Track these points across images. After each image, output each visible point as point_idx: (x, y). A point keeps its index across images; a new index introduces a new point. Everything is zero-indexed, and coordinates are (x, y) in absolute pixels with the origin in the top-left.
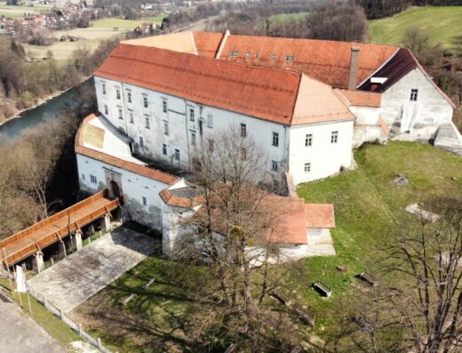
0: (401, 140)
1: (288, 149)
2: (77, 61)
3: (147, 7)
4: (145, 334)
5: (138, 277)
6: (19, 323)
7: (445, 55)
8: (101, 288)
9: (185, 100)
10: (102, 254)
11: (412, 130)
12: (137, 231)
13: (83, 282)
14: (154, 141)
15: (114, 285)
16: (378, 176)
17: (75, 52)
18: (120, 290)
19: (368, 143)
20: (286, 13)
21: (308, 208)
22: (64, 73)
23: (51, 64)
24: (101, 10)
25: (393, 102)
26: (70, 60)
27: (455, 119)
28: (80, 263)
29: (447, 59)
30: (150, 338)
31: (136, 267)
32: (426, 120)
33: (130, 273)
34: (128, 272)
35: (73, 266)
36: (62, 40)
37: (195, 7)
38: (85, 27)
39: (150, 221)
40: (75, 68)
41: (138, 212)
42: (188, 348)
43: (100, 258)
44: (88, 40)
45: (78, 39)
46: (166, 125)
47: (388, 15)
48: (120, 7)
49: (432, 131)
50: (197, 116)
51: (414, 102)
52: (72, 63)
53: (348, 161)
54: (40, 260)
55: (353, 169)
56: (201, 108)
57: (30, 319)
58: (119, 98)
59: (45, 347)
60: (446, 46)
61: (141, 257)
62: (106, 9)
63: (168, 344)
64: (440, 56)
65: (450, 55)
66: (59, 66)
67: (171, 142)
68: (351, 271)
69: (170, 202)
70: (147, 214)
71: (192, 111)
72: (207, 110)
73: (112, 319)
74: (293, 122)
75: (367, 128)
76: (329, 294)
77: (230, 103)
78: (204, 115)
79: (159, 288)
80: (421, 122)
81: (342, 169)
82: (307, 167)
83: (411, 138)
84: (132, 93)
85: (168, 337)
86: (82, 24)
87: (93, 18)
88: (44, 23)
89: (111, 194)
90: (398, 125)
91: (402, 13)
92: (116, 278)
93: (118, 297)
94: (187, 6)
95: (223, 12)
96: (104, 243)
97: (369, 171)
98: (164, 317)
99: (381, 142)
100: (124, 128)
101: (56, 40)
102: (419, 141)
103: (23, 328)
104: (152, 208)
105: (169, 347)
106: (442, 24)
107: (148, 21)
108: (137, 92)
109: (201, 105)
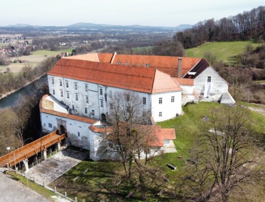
0: (204, 101)
1: (151, 105)
2: (25, 73)
3: (63, 44)
4: (87, 192)
5: (79, 170)
6: (22, 190)
7: (225, 66)
8: (60, 176)
9: (98, 84)
10: (59, 161)
11: (209, 96)
12: (75, 150)
13: (51, 173)
14: (80, 107)
15: (67, 174)
16: (194, 117)
17: (23, 68)
18: (71, 176)
19: (189, 103)
20: (140, 47)
21: (163, 131)
22: (17, 80)
23: (10, 75)
24: (37, 46)
25: (200, 83)
26: (20, 73)
27: (230, 91)
28: (48, 165)
29: (226, 68)
30: (90, 193)
31: (77, 165)
32: (216, 91)
33: (74, 168)
34: (73, 168)
35: (44, 167)
36: (15, 62)
37: (90, 44)
38: (28, 55)
39: (82, 145)
40: (23, 77)
41: (75, 141)
42: (109, 195)
43: (58, 163)
44: (30, 62)
45: (24, 62)
46: (87, 98)
47: (195, 46)
48: (48, 44)
49: (219, 96)
50: (104, 92)
51: (209, 82)
52: (22, 74)
53: (180, 111)
54: (26, 164)
55: (182, 114)
56: (106, 88)
57: (28, 188)
58: (61, 85)
59: (38, 199)
60: (225, 61)
61: (79, 161)
62: (40, 46)
63: (99, 195)
64: (222, 66)
65: (228, 66)
66: (14, 76)
67: (90, 106)
68: (185, 158)
69: (95, 131)
70: (80, 141)
71: (101, 90)
72: (109, 89)
73: (68, 188)
74: (153, 92)
75: (188, 96)
76: (175, 168)
77: (121, 85)
78: (108, 91)
79: (91, 173)
80: (214, 92)
81: (177, 115)
82: (160, 114)
83: (209, 100)
84: (68, 82)
85: (99, 192)
86: (26, 53)
87: (32, 50)
88: (4, 53)
89: (60, 132)
90: (203, 94)
91: (202, 45)
92: (68, 170)
93: (70, 179)
94: (86, 43)
95: (106, 46)
96: (59, 156)
97: (190, 115)
98: (95, 185)
99: (195, 102)
100: (64, 101)
101: (11, 62)
102: (213, 102)
103: (25, 191)
104: (83, 137)
105: (100, 196)
106: (223, 50)
107: (64, 51)
108: (71, 82)
109: (106, 86)
